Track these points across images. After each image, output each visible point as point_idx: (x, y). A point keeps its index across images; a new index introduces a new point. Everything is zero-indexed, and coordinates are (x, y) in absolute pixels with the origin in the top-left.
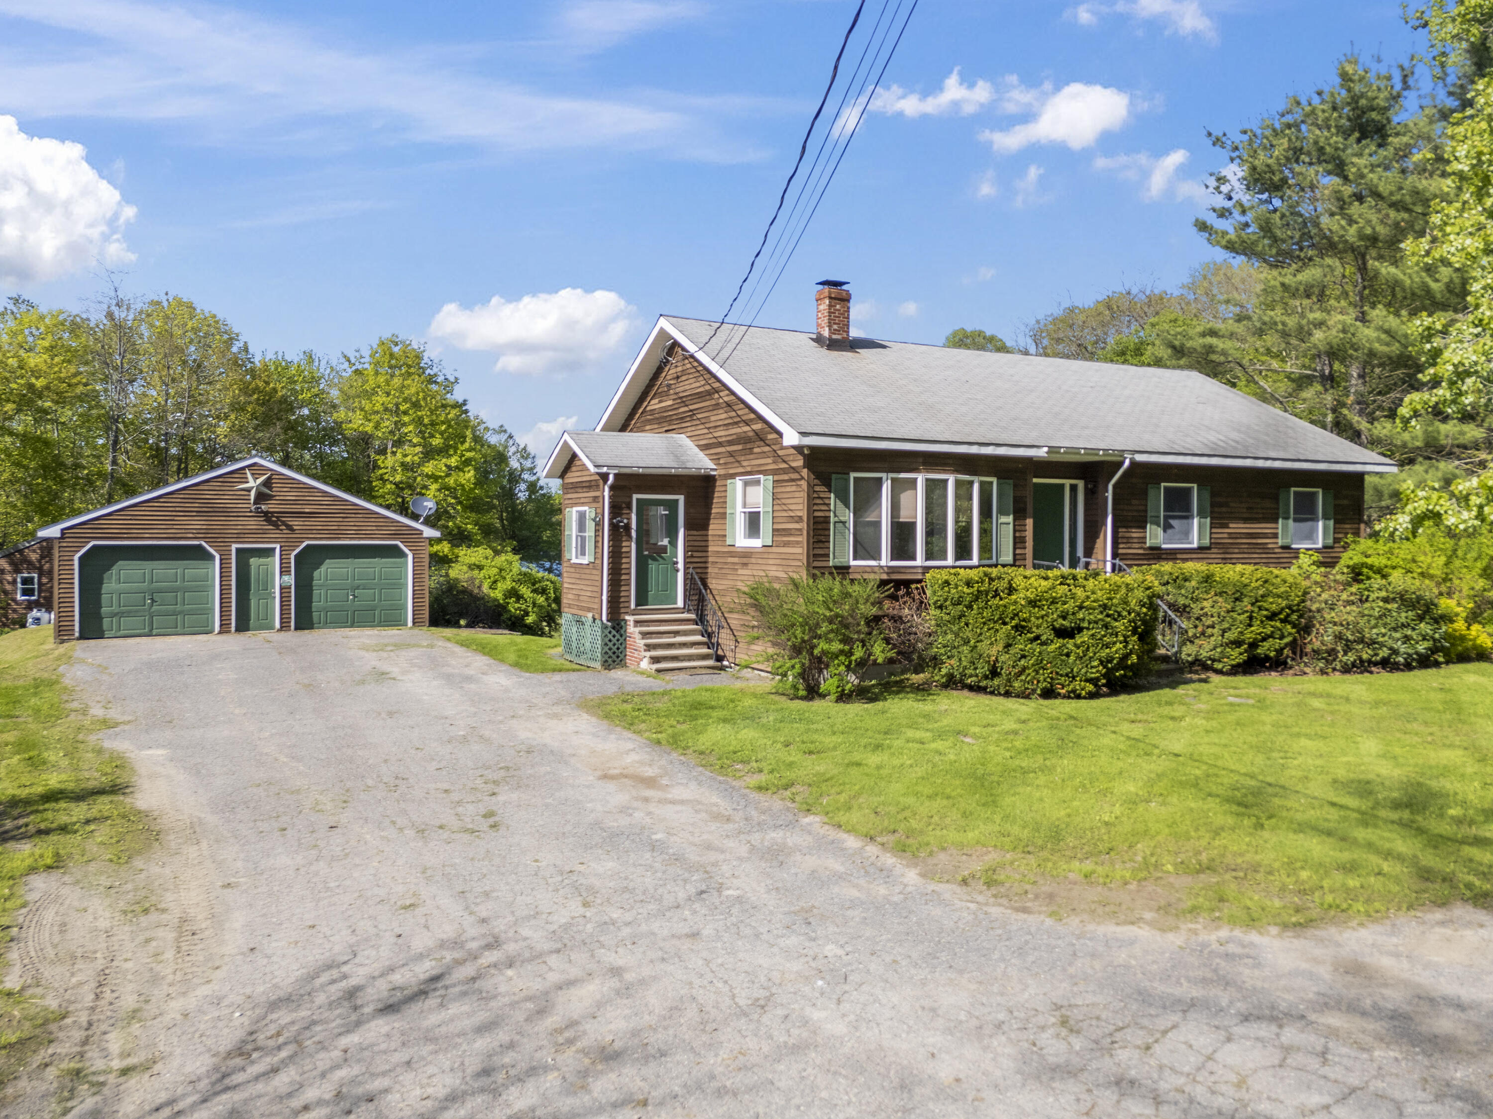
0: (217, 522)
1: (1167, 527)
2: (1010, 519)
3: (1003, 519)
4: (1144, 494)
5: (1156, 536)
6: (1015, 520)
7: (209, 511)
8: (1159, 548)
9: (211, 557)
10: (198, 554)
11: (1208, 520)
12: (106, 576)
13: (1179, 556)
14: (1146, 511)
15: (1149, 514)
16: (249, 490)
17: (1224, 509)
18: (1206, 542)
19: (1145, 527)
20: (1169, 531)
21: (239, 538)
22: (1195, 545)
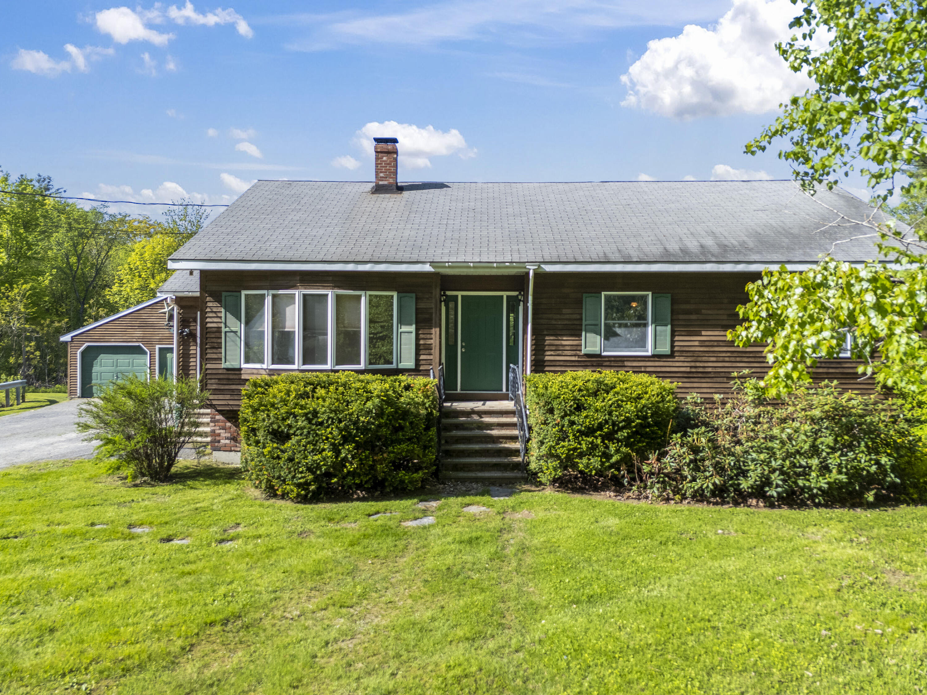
0: (149, 331)
1: (610, 334)
2: (412, 328)
3: (404, 328)
4: (579, 303)
5: (594, 345)
6: (417, 330)
7: (144, 326)
8: (599, 356)
9: (145, 353)
10: (137, 350)
11: (669, 327)
12: (95, 362)
13: (626, 364)
14: (581, 319)
15: (584, 323)
16: (165, 313)
17: (694, 317)
18: (666, 349)
19: (580, 336)
20: (613, 339)
21: (160, 341)
22: (649, 353)
